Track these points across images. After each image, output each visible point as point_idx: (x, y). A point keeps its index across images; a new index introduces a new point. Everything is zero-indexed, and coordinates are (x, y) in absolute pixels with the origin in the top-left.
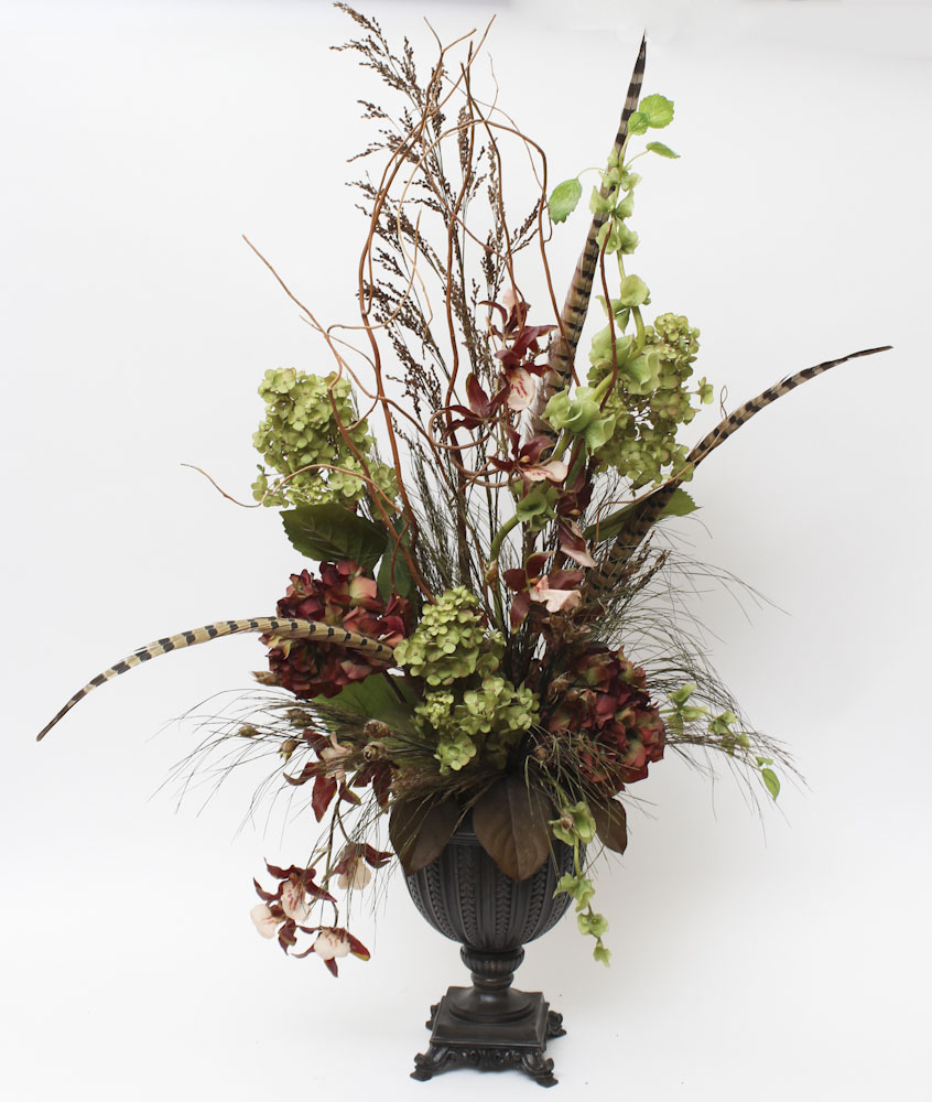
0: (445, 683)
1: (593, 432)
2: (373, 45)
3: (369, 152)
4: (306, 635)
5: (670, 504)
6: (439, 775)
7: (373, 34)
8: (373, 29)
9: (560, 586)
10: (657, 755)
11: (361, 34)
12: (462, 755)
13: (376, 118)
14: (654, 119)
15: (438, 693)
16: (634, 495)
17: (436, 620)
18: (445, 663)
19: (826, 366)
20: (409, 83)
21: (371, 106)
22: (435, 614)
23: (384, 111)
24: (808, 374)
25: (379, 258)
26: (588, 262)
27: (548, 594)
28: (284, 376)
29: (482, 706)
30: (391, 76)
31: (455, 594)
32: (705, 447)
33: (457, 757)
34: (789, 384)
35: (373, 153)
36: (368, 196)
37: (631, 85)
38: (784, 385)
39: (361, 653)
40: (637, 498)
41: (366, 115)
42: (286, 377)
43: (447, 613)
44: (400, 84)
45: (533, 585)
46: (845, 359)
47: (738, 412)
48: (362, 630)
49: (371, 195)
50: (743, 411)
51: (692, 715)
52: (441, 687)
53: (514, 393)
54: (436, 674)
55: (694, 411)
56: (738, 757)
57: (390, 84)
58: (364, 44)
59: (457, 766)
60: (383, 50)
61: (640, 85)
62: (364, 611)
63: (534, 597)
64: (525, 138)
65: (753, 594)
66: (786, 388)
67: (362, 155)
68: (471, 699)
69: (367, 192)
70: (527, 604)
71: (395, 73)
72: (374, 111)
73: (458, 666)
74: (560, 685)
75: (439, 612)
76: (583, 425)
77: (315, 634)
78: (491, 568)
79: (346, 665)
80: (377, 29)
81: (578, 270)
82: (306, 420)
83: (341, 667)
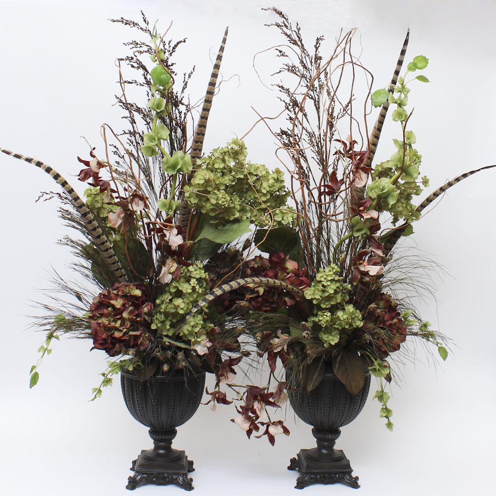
0: (327, 307)
1: (391, 197)
2: (285, 25)
3: (280, 71)
4: (273, 285)
5: (406, 230)
6: (324, 347)
7: (285, 20)
8: (285, 18)
9: (372, 264)
10: (404, 340)
11: (280, 20)
12: (335, 338)
13: (282, 57)
14: (419, 65)
15: (324, 311)
16: (395, 226)
17: (325, 279)
18: (329, 298)
19: (472, 172)
20: (299, 43)
21: (281, 52)
22: (325, 276)
23: (286, 54)
24: (465, 176)
25: (288, 119)
26: (380, 125)
27: (369, 268)
28: (260, 168)
29: (345, 317)
30: (292, 39)
31: (332, 267)
32: (423, 206)
33: (333, 340)
34: (458, 180)
35: (282, 72)
36: (281, 91)
37: (402, 50)
38: (455, 180)
39: (292, 293)
40: (396, 227)
41: (278, 56)
42: (261, 169)
43: (331, 275)
44: (295, 43)
45: (360, 264)
46: (479, 170)
47: (437, 191)
48: (292, 284)
49: (282, 90)
50: (439, 191)
51: (411, 323)
52: (326, 309)
53: (357, 180)
54: (324, 303)
55: (422, 190)
56: (431, 341)
57: (290, 42)
58: (281, 24)
59: (333, 343)
60: (289, 27)
61: (406, 50)
62: (293, 275)
63: (362, 269)
64: (364, 68)
65: (443, 271)
66: (456, 182)
67: (277, 73)
68: (340, 314)
69: (280, 89)
70: (359, 272)
71: (293, 38)
72: (282, 54)
73: (334, 299)
74: (373, 308)
75: (327, 275)
76: (386, 195)
77: (276, 284)
78: (343, 256)
79: (287, 299)
80: (286, 18)
81: (375, 127)
82: (268, 189)
83: (285, 300)
